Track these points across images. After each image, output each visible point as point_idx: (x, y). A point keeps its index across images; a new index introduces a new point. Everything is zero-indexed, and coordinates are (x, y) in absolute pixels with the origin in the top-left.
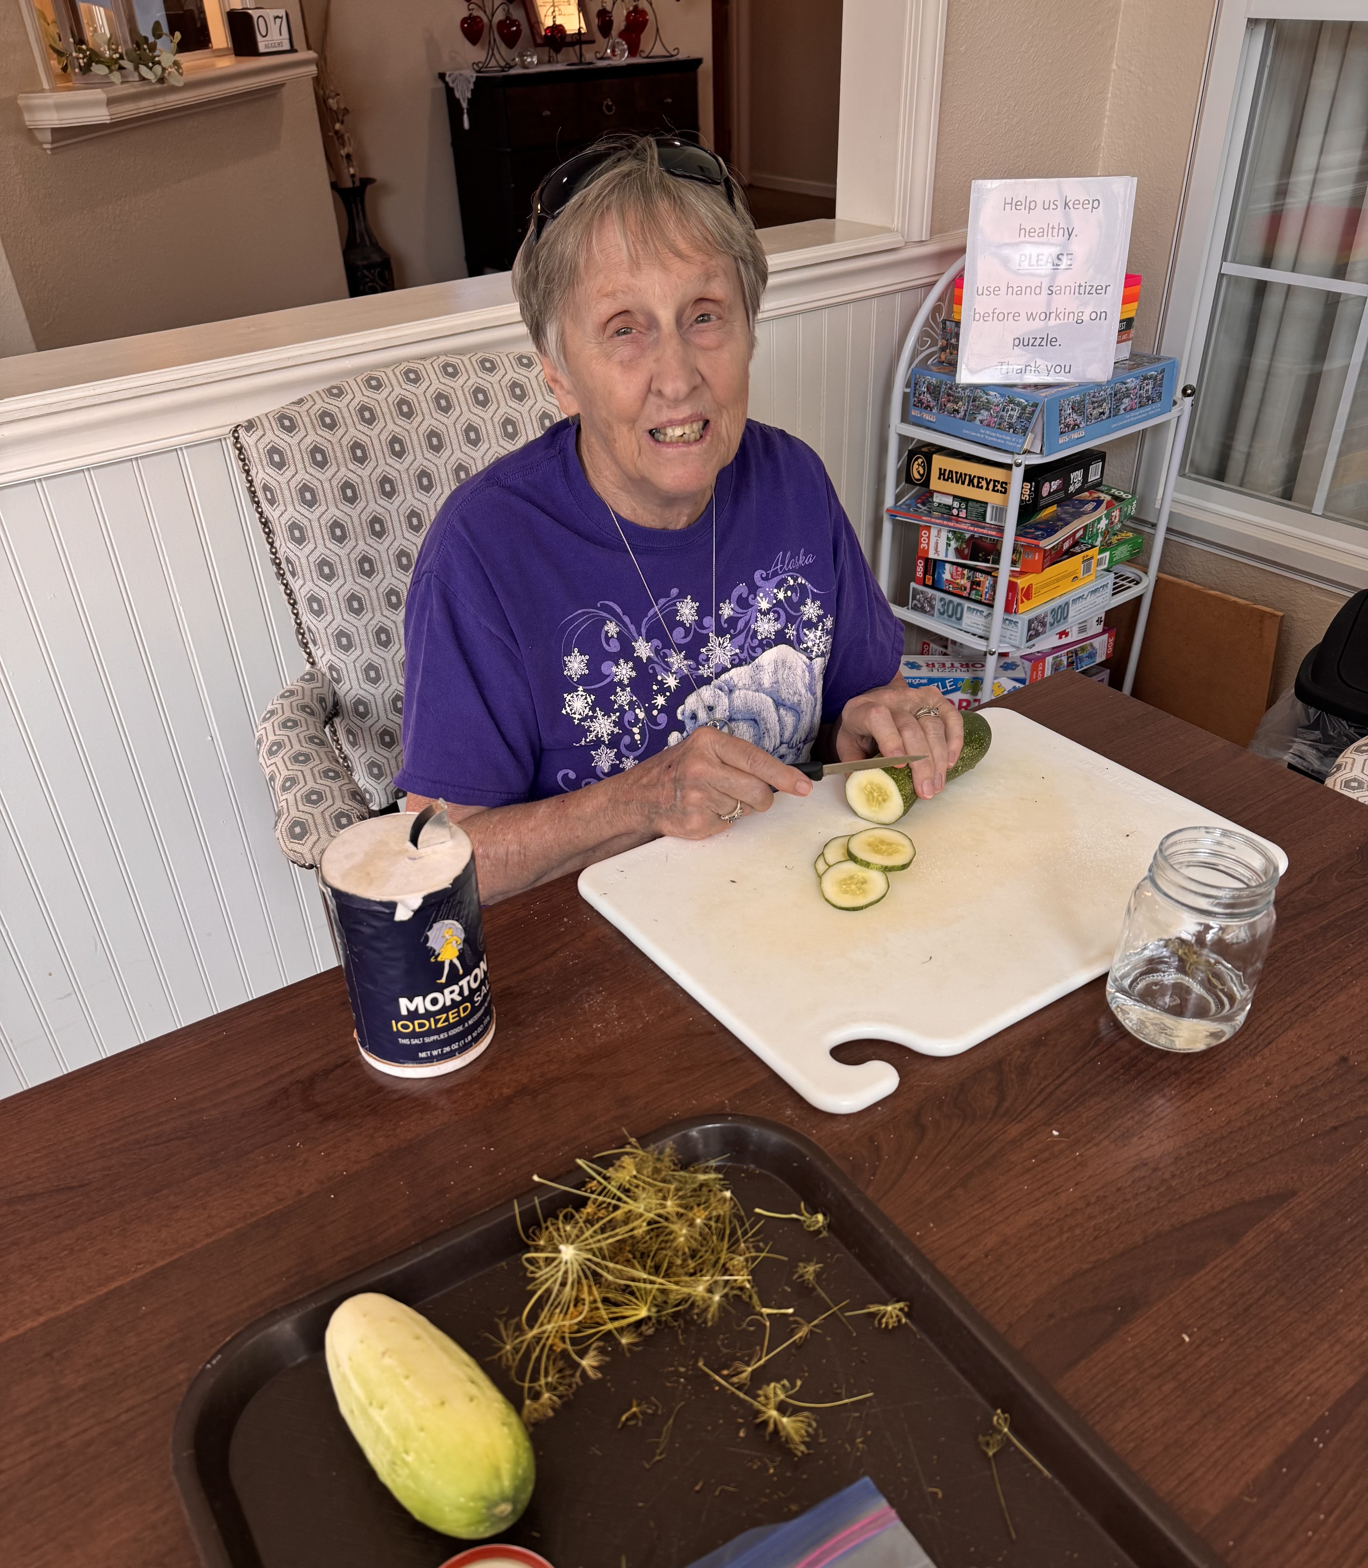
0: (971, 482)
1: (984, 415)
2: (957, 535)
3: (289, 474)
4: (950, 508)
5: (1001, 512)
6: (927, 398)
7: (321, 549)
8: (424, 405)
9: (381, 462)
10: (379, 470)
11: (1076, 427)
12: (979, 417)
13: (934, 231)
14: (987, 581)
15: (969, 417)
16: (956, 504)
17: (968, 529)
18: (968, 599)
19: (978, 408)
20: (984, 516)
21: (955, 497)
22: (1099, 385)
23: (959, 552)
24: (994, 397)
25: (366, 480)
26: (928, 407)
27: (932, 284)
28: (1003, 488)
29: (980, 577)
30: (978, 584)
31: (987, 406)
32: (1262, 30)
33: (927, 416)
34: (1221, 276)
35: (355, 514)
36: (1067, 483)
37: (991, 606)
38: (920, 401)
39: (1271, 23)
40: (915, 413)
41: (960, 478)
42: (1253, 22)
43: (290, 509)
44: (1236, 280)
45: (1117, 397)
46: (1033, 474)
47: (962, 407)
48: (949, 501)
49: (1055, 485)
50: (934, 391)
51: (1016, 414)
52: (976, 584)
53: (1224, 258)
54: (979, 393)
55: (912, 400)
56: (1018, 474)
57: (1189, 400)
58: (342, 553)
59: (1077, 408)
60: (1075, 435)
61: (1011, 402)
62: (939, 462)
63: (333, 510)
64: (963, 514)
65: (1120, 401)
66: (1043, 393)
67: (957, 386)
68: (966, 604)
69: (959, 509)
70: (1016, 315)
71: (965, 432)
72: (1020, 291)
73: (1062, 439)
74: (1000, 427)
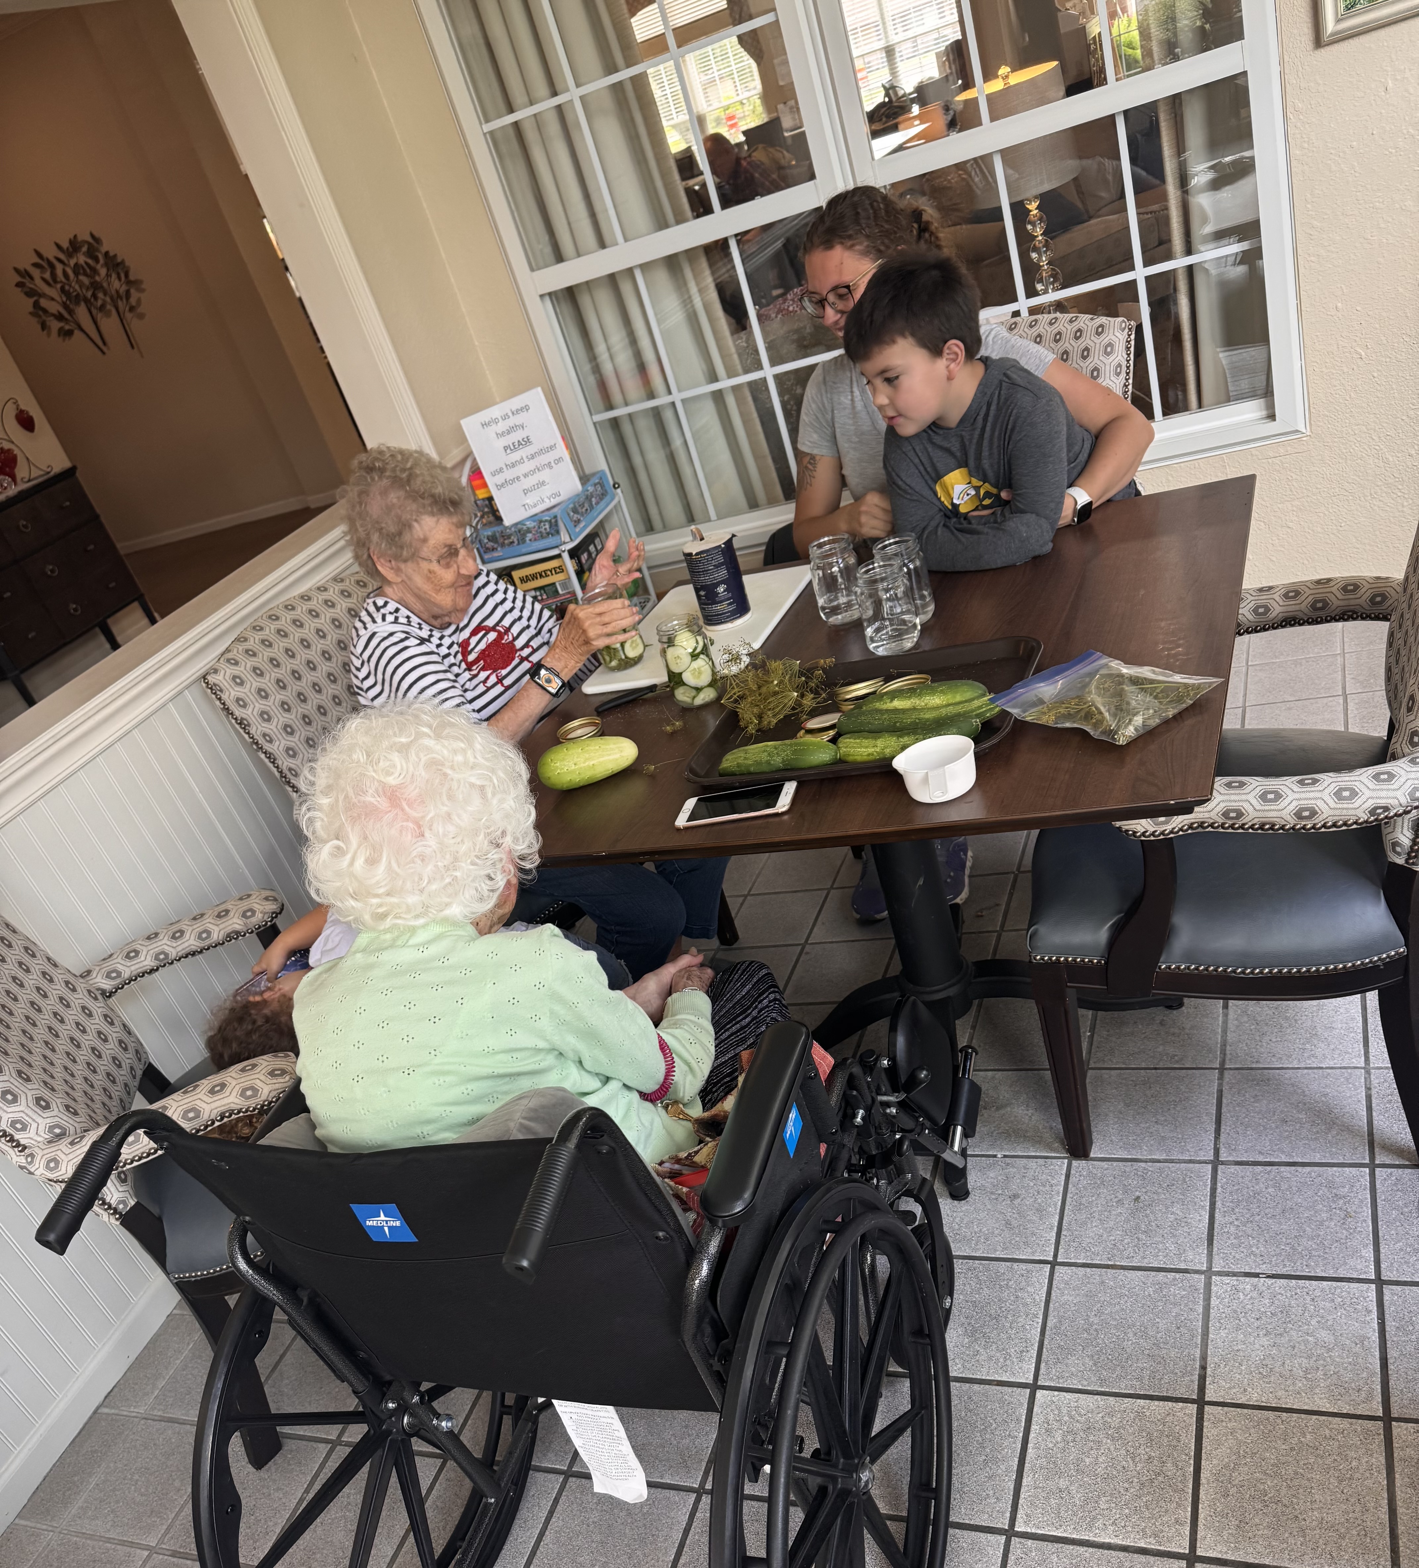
0: (541, 576)
1: (529, 536)
5: (566, 583)
6: (490, 544)
8: (290, 628)
9: (287, 663)
10: (288, 668)
11: (579, 521)
12: (527, 539)
15: (522, 541)
19: (525, 534)
20: (557, 591)
22: (578, 495)
24: (530, 524)
25: (285, 675)
28: (561, 569)
31: (529, 531)
32: (547, 299)
34: (595, 424)
36: (589, 552)
39: (550, 294)
41: (534, 577)
42: (542, 296)
44: (602, 422)
45: (589, 498)
46: (574, 554)
47: (514, 538)
49: (586, 555)
51: (547, 526)
53: (591, 414)
54: (520, 526)
56: (566, 556)
57: (619, 491)
59: (575, 511)
60: (582, 525)
61: (541, 522)
64: (545, 597)
65: (590, 501)
66: (555, 510)
67: (507, 528)
70: (518, 478)
71: (524, 550)
72: (513, 465)
73: (578, 530)
74: (542, 537)
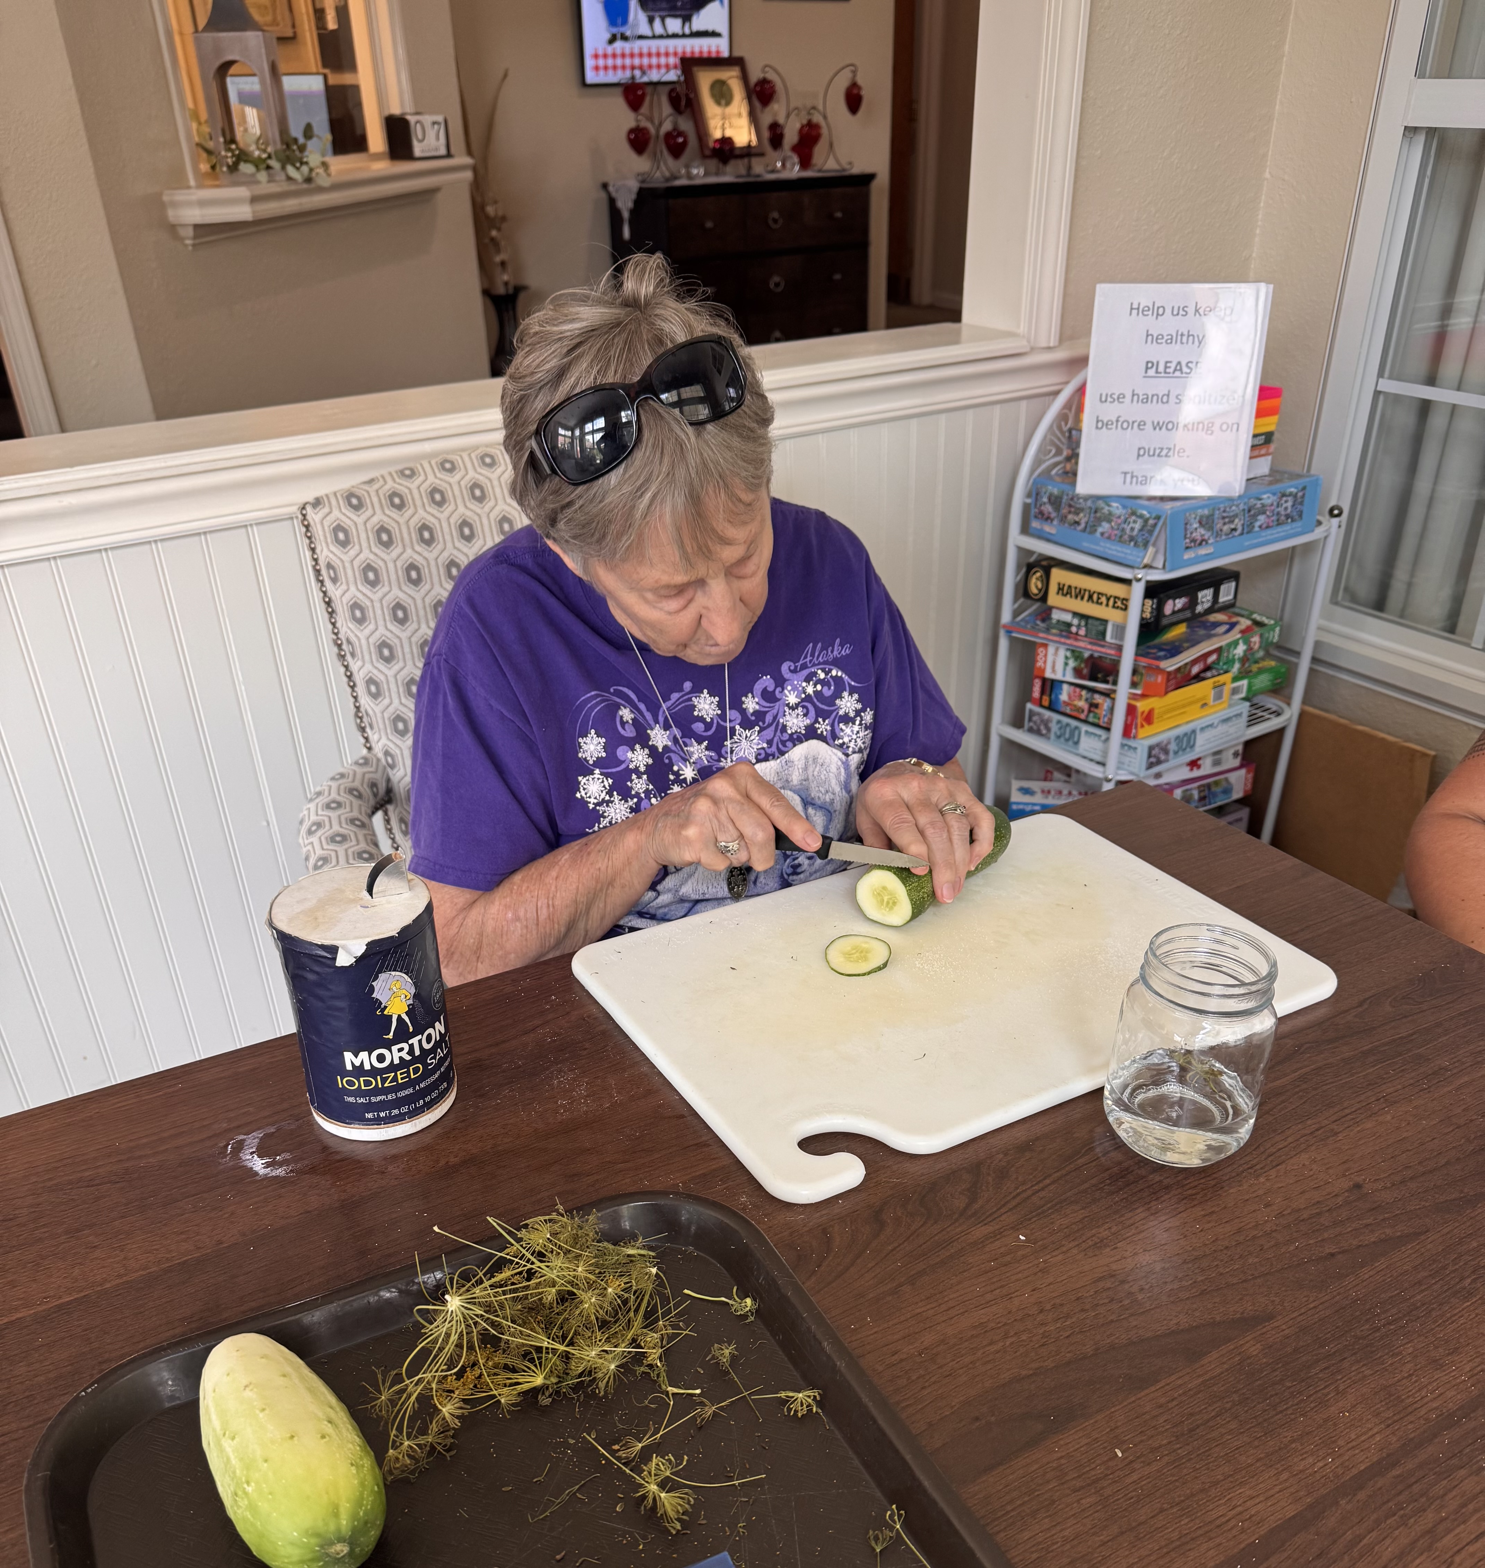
0: (1090, 597)
1: (1105, 527)
2: (1076, 654)
3: (352, 553)
4: (1069, 625)
5: (1121, 630)
6: (1048, 509)
7: (381, 630)
8: (498, 490)
9: (449, 545)
10: (446, 554)
11: (1203, 542)
12: (1100, 530)
13: (1063, 339)
14: (1106, 704)
15: (1090, 529)
16: (1075, 621)
17: (1088, 649)
18: (1085, 722)
19: (1099, 521)
20: (1103, 634)
21: (1075, 614)
22: (1230, 499)
23: (1078, 672)
24: (1116, 508)
25: (433, 563)
26: (1048, 519)
27: (1057, 393)
28: (1123, 604)
29: (1098, 698)
30: (1096, 706)
31: (1108, 518)
32: (1421, 139)
33: (1048, 528)
34: (1377, 393)
35: (418, 597)
36: (1194, 602)
37: (1108, 729)
38: (1041, 513)
39: (1431, 132)
40: (1035, 524)
41: (1080, 594)
42: (1410, 131)
43: (353, 588)
44: (1397, 398)
45: (1252, 513)
46: (1154, 591)
47: (1083, 518)
48: (1067, 617)
49: (1180, 603)
50: (1055, 501)
51: (1137, 526)
52: (1094, 706)
53: (1381, 374)
54: (1101, 504)
55: (1034, 511)
56: (1138, 590)
57: (1335, 521)
58: (404, 635)
59: (1206, 522)
60: (1203, 551)
61: (1134, 513)
62: (1058, 575)
63: (396, 592)
64: (1082, 632)
65: (1254, 517)
66: (1168, 506)
67: (1078, 497)
68: (1084, 728)
69: (1079, 626)
70: (1141, 425)
71: (1086, 545)
72: (1146, 400)
73: (1188, 555)
74: (1120, 540)
